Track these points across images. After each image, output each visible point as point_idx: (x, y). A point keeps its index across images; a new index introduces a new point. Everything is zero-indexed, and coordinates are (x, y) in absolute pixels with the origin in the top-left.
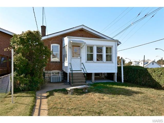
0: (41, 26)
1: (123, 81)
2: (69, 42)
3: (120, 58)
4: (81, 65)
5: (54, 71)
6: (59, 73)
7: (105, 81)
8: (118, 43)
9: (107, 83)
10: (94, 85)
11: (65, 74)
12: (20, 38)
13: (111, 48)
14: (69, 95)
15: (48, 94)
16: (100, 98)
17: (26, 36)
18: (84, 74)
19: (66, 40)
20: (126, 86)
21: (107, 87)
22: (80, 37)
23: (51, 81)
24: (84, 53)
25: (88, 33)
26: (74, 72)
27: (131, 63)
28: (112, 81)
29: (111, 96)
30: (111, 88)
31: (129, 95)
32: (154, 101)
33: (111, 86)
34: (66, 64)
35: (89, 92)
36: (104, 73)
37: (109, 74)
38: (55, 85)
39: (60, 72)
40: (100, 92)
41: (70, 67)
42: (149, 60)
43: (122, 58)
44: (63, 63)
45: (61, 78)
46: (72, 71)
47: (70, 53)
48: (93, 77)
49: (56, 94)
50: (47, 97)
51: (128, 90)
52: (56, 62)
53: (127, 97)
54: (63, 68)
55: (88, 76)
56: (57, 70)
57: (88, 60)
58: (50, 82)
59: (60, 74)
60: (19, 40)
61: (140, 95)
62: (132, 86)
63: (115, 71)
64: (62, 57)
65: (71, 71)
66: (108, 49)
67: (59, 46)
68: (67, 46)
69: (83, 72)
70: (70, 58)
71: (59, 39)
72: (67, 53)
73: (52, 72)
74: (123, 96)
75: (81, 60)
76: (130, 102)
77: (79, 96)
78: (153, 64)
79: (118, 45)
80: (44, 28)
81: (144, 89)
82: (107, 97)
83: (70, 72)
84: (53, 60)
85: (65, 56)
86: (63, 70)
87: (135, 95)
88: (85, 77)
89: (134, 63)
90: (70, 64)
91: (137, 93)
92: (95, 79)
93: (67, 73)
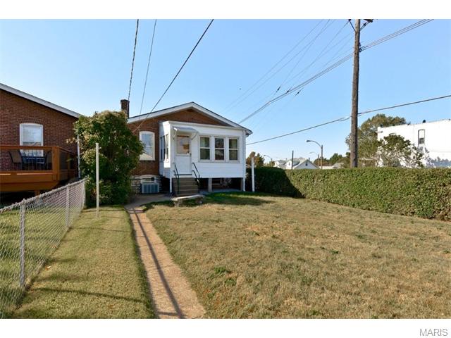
0: (121, 101)
1: (253, 190)
2: (172, 130)
3: (256, 155)
4: (191, 166)
5: (146, 176)
6: (153, 179)
7: (228, 191)
8: (248, 133)
9: (231, 193)
10: (212, 195)
11: (164, 181)
12: (94, 123)
13: (236, 140)
14: (177, 207)
15: (144, 207)
16: (218, 209)
17: (105, 121)
18: (196, 179)
19: (167, 127)
20: (257, 195)
21: (230, 198)
22: (189, 122)
23: (143, 192)
24: (196, 148)
25: (200, 114)
26: (180, 177)
27: (273, 163)
28: (237, 191)
29: (235, 206)
30: (235, 198)
31: (257, 205)
32: (284, 209)
33: (235, 196)
34: (167, 164)
35: (203, 203)
36: (227, 179)
37: (233, 179)
38: (149, 197)
39: (155, 178)
40: (220, 203)
41: (174, 169)
42: (301, 158)
43: (259, 155)
44: (160, 163)
45: (158, 188)
46: (178, 175)
47: (173, 146)
48: (210, 185)
49: (157, 207)
50: (144, 211)
51: (257, 200)
52: (149, 161)
53: (254, 207)
54: (160, 171)
55: (203, 183)
56: (151, 174)
57: (201, 159)
58: (141, 193)
59: (155, 181)
60: (92, 125)
61: (271, 204)
62: (265, 196)
63: (242, 174)
64: (160, 153)
65: (175, 175)
66: (233, 142)
67: (153, 134)
68: (169, 135)
69: (194, 176)
70: (173, 155)
71: (153, 124)
72: (169, 147)
73: (141, 177)
74: (249, 206)
75: (191, 159)
76: (256, 211)
77: (191, 208)
78: (307, 165)
79: (248, 135)
80: (125, 104)
81: (279, 198)
82: (228, 208)
83: (175, 177)
84: (143, 157)
85: (165, 151)
86: (161, 173)
87: (264, 204)
88: (197, 184)
89: (278, 163)
90: (174, 164)
91: (267, 202)
92: (213, 188)
93: (169, 179)
